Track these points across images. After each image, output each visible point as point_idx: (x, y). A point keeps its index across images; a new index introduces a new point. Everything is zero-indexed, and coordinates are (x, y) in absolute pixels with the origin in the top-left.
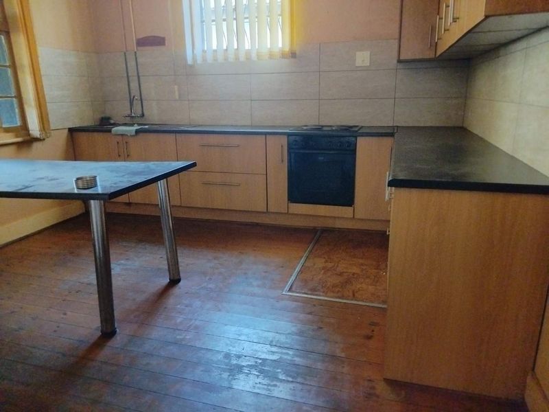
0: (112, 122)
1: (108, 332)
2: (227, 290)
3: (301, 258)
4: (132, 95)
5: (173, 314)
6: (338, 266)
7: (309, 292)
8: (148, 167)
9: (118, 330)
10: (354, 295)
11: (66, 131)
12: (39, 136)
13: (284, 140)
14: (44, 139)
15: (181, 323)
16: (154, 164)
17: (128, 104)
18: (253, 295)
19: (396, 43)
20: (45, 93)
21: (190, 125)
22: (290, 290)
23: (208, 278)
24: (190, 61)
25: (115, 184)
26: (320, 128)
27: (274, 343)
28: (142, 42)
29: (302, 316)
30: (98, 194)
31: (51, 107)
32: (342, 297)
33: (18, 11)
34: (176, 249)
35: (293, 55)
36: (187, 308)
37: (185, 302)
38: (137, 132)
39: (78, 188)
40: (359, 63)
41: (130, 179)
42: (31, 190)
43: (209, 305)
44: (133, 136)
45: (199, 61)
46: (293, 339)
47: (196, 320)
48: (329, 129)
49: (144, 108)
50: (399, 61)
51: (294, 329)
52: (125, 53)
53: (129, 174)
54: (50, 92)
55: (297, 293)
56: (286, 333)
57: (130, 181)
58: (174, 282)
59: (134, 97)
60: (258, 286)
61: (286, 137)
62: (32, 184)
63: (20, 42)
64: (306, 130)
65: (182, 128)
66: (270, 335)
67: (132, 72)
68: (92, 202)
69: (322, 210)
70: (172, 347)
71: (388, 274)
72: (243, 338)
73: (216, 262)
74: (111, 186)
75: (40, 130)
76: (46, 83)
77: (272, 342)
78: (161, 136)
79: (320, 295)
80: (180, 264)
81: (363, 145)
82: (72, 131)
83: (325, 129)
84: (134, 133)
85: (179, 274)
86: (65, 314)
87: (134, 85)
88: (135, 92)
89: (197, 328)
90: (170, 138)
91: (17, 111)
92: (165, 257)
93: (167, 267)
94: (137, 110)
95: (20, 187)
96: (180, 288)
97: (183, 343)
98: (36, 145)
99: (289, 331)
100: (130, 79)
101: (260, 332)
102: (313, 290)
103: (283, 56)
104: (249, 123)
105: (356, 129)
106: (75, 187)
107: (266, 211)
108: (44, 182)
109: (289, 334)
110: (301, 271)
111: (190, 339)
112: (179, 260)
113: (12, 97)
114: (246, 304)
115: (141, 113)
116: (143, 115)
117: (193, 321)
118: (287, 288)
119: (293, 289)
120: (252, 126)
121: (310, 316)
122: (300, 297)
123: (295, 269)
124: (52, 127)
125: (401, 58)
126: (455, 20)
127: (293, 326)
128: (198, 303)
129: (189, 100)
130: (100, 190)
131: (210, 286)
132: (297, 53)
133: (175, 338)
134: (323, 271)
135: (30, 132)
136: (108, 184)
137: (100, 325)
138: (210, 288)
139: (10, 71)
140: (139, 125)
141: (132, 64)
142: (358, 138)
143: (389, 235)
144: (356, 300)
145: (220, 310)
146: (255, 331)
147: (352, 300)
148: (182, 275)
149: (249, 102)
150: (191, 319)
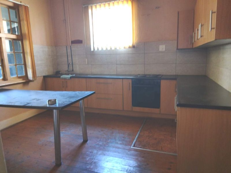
0: (60, 73)
1: (58, 164)
2: (107, 146)
3: (138, 131)
4: (69, 63)
5: (85, 156)
6: (154, 135)
7: (142, 147)
8: (76, 94)
9: (62, 163)
10: (162, 149)
11: (42, 77)
12: (32, 80)
13: (130, 81)
14: (34, 81)
15: (88, 160)
16: (78, 93)
17: (67, 66)
18: (119, 148)
19: (176, 42)
20: (35, 62)
21: (92, 74)
22: (134, 146)
23: (99, 140)
24: (92, 50)
25: (63, 102)
26: (145, 76)
27: (128, 171)
28: (73, 42)
29: (140, 159)
30: (57, 107)
31: (37, 68)
32: (157, 150)
33: (27, 32)
34: (86, 127)
35: (134, 47)
36: (91, 154)
37: (90, 151)
38: (71, 77)
39: (49, 104)
40: (160, 50)
41: (69, 100)
42: (30, 105)
43: (100, 152)
44: (69, 79)
45: (96, 49)
46: (136, 169)
47: (94, 159)
48: (149, 76)
49: (73, 68)
50: (177, 49)
51: (136, 164)
52: (66, 47)
53: (68, 97)
54: (37, 62)
55: (137, 147)
56: (133, 166)
57: (69, 101)
58: (85, 141)
59: (70, 63)
60: (121, 144)
61: (131, 80)
62: (30, 102)
63: (27, 43)
64: (139, 77)
65: (89, 76)
66: (127, 167)
67: (69, 54)
68: (54, 110)
69: (146, 110)
70: (85, 172)
71: (177, 139)
72: (114, 168)
73: (103, 132)
74: (62, 104)
75: (33, 77)
76: (35, 58)
77: (127, 170)
78: (80, 79)
79: (147, 149)
80: (88, 133)
81: (163, 83)
82: (45, 77)
83: (147, 76)
84: (69, 78)
85: (87, 138)
86: (40, 155)
87: (70, 58)
88: (70, 61)
89: (95, 163)
90: (84, 80)
91: (24, 69)
92: (81, 130)
93: (82, 135)
94: (71, 68)
95: (26, 104)
96: (87, 144)
97: (90, 170)
98: (31, 83)
99: (134, 166)
100: (68, 56)
101: (122, 166)
102: (144, 146)
103: (130, 47)
104: (115, 73)
105: (161, 76)
106: (48, 104)
107: (123, 109)
108: (35, 101)
109: (134, 167)
110: (138, 137)
111: (92, 168)
112: (87, 131)
113: (22, 64)
114: (115, 152)
115: (72, 69)
116: (73, 70)
117: (93, 160)
118: (133, 145)
119: (136, 145)
120: (117, 75)
121: (143, 159)
122: (138, 149)
123: (136, 136)
124: (37, 76)
125: (179, 48)
126: (201, 36)
127: (136, 163)
128: (95, 151)
129: (91, 64)
130: (57, 105)
131: (101, 143)
132: (135, 46)
133: (86, 167)
134: (148, 138)
135: (29, 78)
136: (61, 102)
137: (55, 160)
138: (100, 144)
139: (22, 54)
140: (71, 74)
141: (69, 50)
142: (161, 80)
143: (176, 122)
144: (163, 151)
145: (105, 155)
146: (120, 165)
147: (161, 151)
148: (88, 138)
149: (116, 65)
150: (92, 159)
